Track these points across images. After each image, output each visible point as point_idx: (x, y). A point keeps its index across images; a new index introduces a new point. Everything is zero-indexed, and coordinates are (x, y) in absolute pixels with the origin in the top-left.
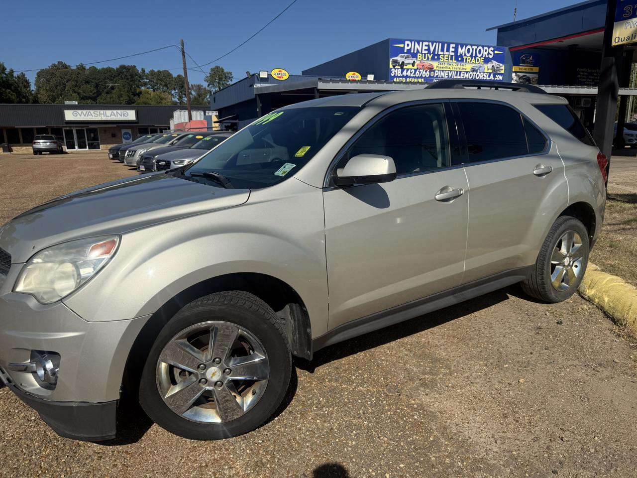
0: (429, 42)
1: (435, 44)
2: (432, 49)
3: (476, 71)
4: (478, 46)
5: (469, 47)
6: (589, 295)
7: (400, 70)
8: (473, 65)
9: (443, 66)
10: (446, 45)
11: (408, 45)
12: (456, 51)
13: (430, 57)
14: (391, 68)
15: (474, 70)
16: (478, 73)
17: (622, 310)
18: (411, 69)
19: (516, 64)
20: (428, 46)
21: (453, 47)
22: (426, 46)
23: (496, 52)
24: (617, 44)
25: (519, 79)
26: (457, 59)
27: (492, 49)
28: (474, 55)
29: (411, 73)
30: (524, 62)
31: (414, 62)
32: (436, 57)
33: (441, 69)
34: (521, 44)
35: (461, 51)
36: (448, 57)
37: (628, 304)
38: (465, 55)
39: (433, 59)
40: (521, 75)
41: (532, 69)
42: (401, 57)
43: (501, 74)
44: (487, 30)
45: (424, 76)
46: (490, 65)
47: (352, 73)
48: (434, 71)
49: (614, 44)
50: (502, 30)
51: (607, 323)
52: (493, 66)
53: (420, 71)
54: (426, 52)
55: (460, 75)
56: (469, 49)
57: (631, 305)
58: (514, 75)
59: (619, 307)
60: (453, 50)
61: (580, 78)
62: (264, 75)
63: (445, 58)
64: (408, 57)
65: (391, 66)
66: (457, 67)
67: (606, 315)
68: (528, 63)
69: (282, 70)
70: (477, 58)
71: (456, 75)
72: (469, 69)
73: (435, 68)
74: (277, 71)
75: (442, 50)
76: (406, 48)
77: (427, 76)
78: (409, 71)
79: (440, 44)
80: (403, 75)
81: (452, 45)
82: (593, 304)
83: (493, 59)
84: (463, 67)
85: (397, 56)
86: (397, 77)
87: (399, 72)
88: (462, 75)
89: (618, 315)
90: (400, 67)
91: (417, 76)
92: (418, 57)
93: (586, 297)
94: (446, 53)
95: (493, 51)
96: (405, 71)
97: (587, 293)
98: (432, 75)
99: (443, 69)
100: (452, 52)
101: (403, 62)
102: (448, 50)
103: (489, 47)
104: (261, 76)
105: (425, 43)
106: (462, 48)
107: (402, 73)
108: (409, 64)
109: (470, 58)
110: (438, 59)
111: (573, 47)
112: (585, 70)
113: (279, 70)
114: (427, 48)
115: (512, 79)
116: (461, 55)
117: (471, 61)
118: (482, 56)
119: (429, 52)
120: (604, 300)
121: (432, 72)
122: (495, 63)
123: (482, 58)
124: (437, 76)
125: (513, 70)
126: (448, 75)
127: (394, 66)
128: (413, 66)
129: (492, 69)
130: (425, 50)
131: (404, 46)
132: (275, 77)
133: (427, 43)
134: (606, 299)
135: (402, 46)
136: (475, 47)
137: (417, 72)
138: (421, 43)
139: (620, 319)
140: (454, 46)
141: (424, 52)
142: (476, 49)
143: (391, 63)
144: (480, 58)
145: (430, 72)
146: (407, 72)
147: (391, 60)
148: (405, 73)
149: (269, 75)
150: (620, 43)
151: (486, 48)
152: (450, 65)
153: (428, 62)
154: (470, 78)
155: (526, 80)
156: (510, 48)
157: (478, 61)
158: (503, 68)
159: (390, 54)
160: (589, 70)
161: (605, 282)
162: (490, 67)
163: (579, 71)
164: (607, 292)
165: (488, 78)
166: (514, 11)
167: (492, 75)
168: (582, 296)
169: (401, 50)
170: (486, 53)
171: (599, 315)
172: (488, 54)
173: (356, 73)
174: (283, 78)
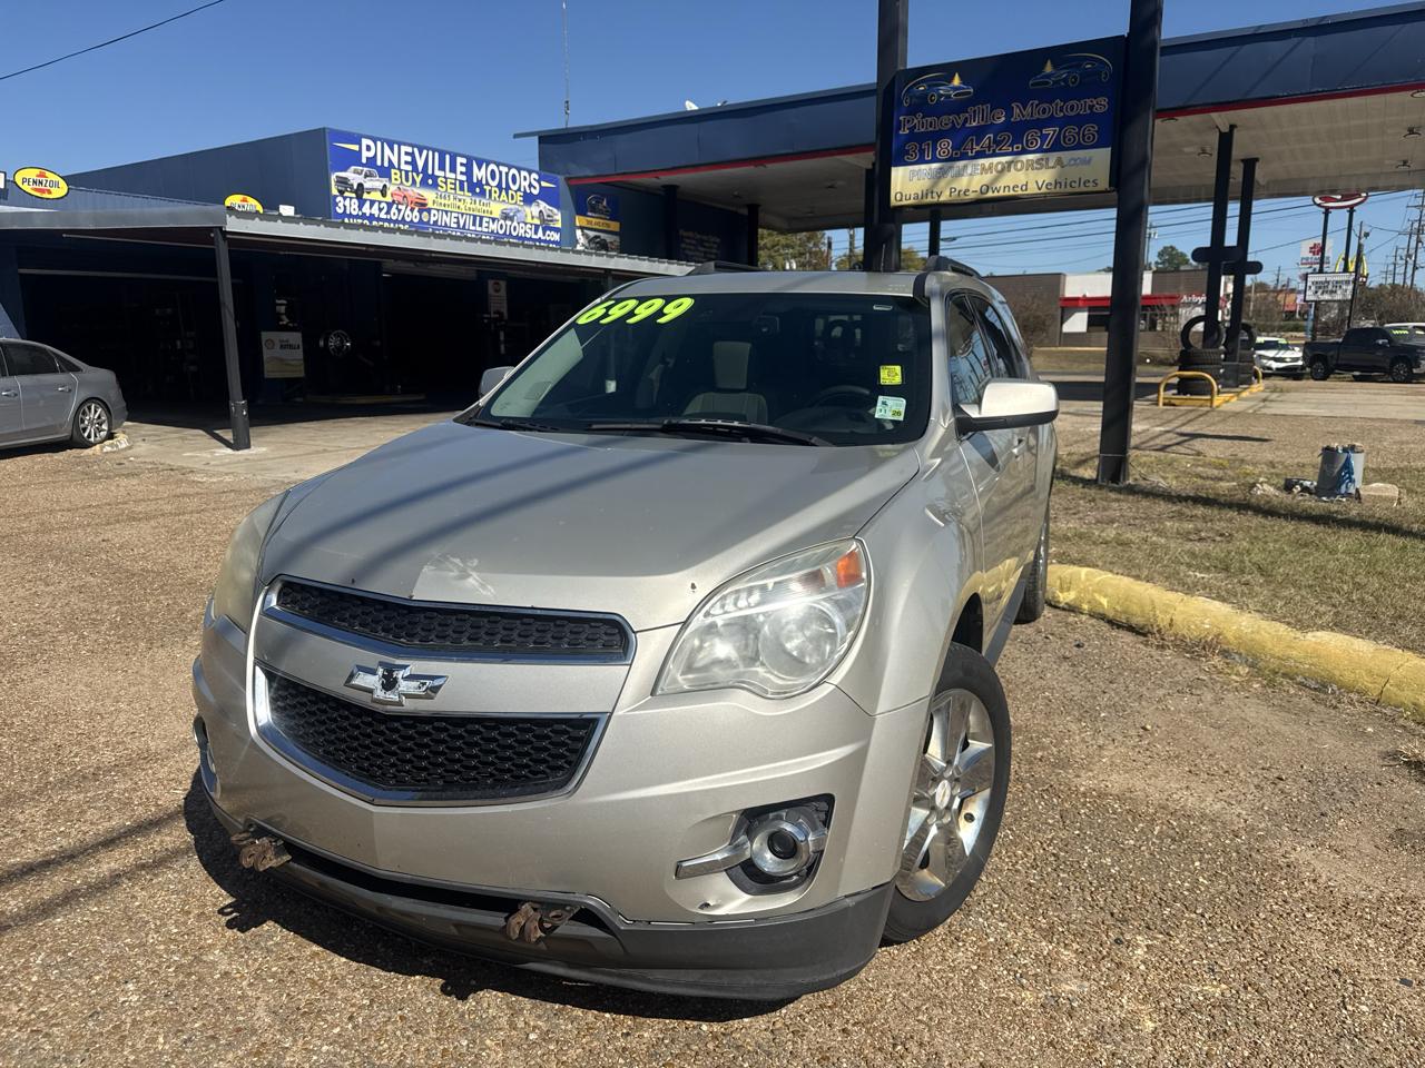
0: (413, 146)
1: (425, 152)
2: (420, 164)
3: (512, 219)
4: (510, 167)
5: (492, 167)
6: (1067, 600)
7: (355, 201)
8: (505, 206)
9: (446, 202)
10: (448, 157)
11: (368, 148)
12: (469, 173)
13: (418, 180)
14: (337, 196)
15: (506, 217)
16: (515, 224)
17: (1143, 611)
18: (380, 202)
19: (582, 213)
20: (412, 154)
21: (462, 164)
22: (407, 153)
23: (544, 184)
24: (898, 203)
25: (589, 242)
26: (471, 189)
27: (535, 176)
28: (504, 186)
29: (380, 210)
30: (594, 209)
31: (385, 186)
32: (430, 182)
33: (443, 208)
34: (589, 173)
35: (479, 174)
36: (455, 184)
37: (1148, 602)
38: (487, 184)
39: (424, 183)
40: (592, 234)
41: (608, 225)
42: (355, 172)
43: (556, 230)
44: (516, 136)
45: (408, 220)
46: (534, 209)
47: (240, 197)
48: (429, 211)
49: (893, 202)
50: (546, 139)
51: (1128, 638)
52: (541, 212)
53: (400, 207)
54: (409, 168)
55: (481, 225)
56: (493, 171)
57: (1153, 601)
58: (579, 232)
59: (1135, 609)
60: (464, 169)
61: (684, 249)
63: (449, 186)
64: (371, 175)
65: (335, 192)
66: (473, 206)
67: (1113, 623)
68: (601, 212)
69: (47, 174)
70: (510, 192)
71: (474, 224)
72: (497, 214)
73: (430, 205)
74: (32, 174)
75: (442, 167)
76: (365, 154)
77: (416, 220)
78: (376, 204)
79: (437, 154)
80: (364, 214)
81: (460, 160)
82: (1082, 613)
83: (539, 196)
84: (484, 208)
85: (345, 170)
86: (350, 216)
87: (353, 207)
88: (485, 224)
89: (1137, 621)
90: (354, 195)
91: (394, 218)
92: (393, 177)
93: (1061, 605)
94: (449, 175)
95: (539, 182)
96: (368, 204)
97: (1061, 599)
98: (425, 220)
99: (446, 209)
100: (462, 173)
101: (360, 185)
102: (453, 169)
103: (530, 172)
105: (404, 149)
106: (480, 169)
107: (360, 208)
108: (374, 189)
109: (497, 190)
110: (435, 185)
111: (671, 189)
112: (691, 234)
113: (38, 171)
114: (409, 159)
115: (577, 242)
116: (480, 182)
117: (499, 197)
118: (519, 190)
119: (415, 169)
120: (1100, 604)
121: (425, 214)
122: (543, 205)
123: (519, 193)
124: (435, 222)
125: (578, 224)
126: (458, 223)
127: (341, 193)
128: (384, 195)
129: (539, 218)
130: (406, 163)
131: (360, 148)
132: (26, 187)
133: (409, 150)
134: (1104, 601)
135: (356, 148)
136: (504, 169)
137: (394, 210)
138: (396, 146)
139: (1144, 626)
140: (464, 161)
141: (403, 167)
142: (507, 174)
143: (333, 183)
144: (516, 191)
145: (420, 212)
146: (371, 207)
147: (333, 178)
148: (366, 209)
149: (10, 183)
150: (904, 203)
151: (524, 173)
152: (460, 200)
153: (415, 190)
154: (501, 232)
155: (600, 246)
156: (567, 179)
157: (513, 198)
158: (559, 217)
159: (330, 163)
160: (698, 236)
161: (1083, 577)
162: (536, 214)
163: (683, 237)
164: (1100, 592)
165: (534, 237)
166: (564, 105)
167: (540, 231)
168: (1054, 606)
169: (354, 158)
170: (526, 184)
171: (1105, 627)
172: (530, 185)
173: (249, 199)
174: (50, 192)
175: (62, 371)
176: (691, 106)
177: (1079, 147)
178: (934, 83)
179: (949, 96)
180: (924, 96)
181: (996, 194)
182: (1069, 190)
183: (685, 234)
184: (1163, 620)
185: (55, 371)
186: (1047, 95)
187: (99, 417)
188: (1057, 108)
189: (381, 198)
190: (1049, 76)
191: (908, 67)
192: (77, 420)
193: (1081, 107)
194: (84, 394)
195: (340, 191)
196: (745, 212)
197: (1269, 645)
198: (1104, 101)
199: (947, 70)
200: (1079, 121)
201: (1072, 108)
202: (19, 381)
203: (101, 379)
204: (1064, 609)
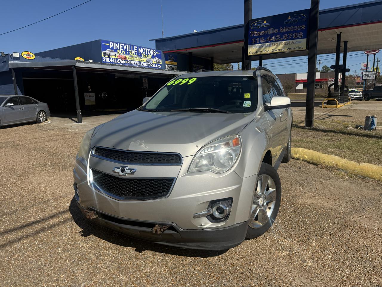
0: (123, 44)
1: (126, 45)
2: (125, 48)
3: (149, 62)
4: (148, 49)
5: (144, 49)
6: (296, 157)
7: (108, 58)
8: (147, 59)
9: (132, 58)
10: (132, 46)
11: (111, 44)
12: (138, 50)
13: (124, 53)
14: (103, 57)
15: (147, 62)
16: (150, 63)
17: (316, 159)
18: (115, 58)
19: (167, 60)
20: (123, 46)
21: (136, 48)
22: (121, 46)
23: (157, 53)
24: (250, 55)
25: (169, 68)
26: (138, 55)
27: (155, 51)
28: (147, 53)
29: (115, 60)
30: (170, 59)
31: (116, 54)
32: (127, 53)
34: (169, 50)
35: (140, 50)
36: (134, 53)
38: (142, 53)
39: (126, 53)
40: (170, 66)
41: (174, 63)
42: (108, 51)
43: (160, 65)
45: (122, 63)
46: (155, 60)
47: (79, 58)
48: (127, 60)
50: (158, 41)
51: (313, 166)
53: (120, 60)
54: (122, 49)
55: (141, 64)
56: (144, 50)
57: (319, 157)
58: (166, 65)
59: (314, 158)
60: (136, 49)
61: (194, 69)
62: (16, 55)
63: (132, 54)
64: (112, 52)
65: (103, 56)
66: (139, 59)
67: (309, 162)
68: (172, 60)
69: (30, 53)
70: (148, 55)
71: (139, 64)
72: (145, 61)
73: (128, 59)
74: (26, 53)
75: (130, 49)
76: (111, 46)
77: (124, 63)
78: (114, 59)
79: (129, 46)
80: (110, 62)
81: (135, 47)
82: (301, 160)
83: (156, 56)
84: (142, 59)
85: (105, 50)
86: (107, 62)
88: (142, 64)
89: (315, 162)
90: (108, 57)
91: (118, 63)
92: (118, 52)
94: (132, 51)
95: (156, 52)
96: (111, 59)
98: (126, 63)
99: (132, 60)
100: (136, 50)
101: (109, 54)
102: (133, 50)
103: (153, 50)
104: (14, 56)
105: (121, 44)
106: (140, 49)
107: (109, 60)
108: (113, 55)
110: (129, 54)
111: (190, 53)
112: (196, 65)
113: (27, 52)
114: (122, 47)
115: (166, 68)
116: (140, 53)
117: (145, 56)
118: (151, 54)
119: (124, 50)
121: (126, 61)
122: (157, 59)
123: (151, 55)
124: (129, 63)
125: (166, 63)
126: (135, 63)
127: (105, 56)
128: (116, 56)
129: (156, 62)
132: (24, 57)
133: (122, 45)
134: (306, 157)
135: (108, 44)
136: (147, 49)
137: (118, 60)
138: (118, 44)
139: (317, 163)
140: (136, 47)
141: (120, 49)
142: (147, 50)
143: (102, 54)
144: (150, 55)
145: (125, 61)
147: (102, 52)
148: (111, 60)
149: (20, 55)
150: (252, 54)
151: (152, 50)
152: (135, 58)
153: (124, 55)
154: (146, 66)
155: (172, 69)
156: (163, 51)
157: (149, 57)
158: (161, 61)
159: (102, 48)
160: (198, 66)
161: (301, 151)
162: (155, 61)
163: (194, 66)
164: (305, 154)
165: (155, 67)
166: (162, 32)
167: (156, 65)
168: (293, 158)
169: (108, 47)
170: (152, 53)
171: (307, 164)
172: (154, 53)
173: (81, 58)
174: (30, 58)
175: (34, 103)
176: (195, 31)
177: (298, 38)
178: (259, 23)
179: (263, 26)
180: (256, 26)
181: (276, 51)
182: (295, 50)
183: (194, 65)
184: (322, 161)
185: (32, 103)
186: (289, 25)
187: (43, 115)
188: (292, 28)
189: (115, 57)
190: (289, 20)
191: (252, 19)
192: (38, 116)
193: (298, 28)
194: (40, 109)
195: (104, 56)
196: (210, 59)
197: (350, 167)
198: (304, 26)
199: (262, 19)
200: (298, 32)
201: (296, 28)
202: (23, 106)
203: (44, 105)
204: (296, 159)
